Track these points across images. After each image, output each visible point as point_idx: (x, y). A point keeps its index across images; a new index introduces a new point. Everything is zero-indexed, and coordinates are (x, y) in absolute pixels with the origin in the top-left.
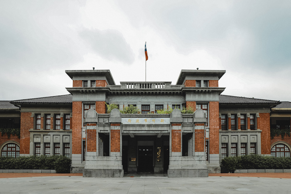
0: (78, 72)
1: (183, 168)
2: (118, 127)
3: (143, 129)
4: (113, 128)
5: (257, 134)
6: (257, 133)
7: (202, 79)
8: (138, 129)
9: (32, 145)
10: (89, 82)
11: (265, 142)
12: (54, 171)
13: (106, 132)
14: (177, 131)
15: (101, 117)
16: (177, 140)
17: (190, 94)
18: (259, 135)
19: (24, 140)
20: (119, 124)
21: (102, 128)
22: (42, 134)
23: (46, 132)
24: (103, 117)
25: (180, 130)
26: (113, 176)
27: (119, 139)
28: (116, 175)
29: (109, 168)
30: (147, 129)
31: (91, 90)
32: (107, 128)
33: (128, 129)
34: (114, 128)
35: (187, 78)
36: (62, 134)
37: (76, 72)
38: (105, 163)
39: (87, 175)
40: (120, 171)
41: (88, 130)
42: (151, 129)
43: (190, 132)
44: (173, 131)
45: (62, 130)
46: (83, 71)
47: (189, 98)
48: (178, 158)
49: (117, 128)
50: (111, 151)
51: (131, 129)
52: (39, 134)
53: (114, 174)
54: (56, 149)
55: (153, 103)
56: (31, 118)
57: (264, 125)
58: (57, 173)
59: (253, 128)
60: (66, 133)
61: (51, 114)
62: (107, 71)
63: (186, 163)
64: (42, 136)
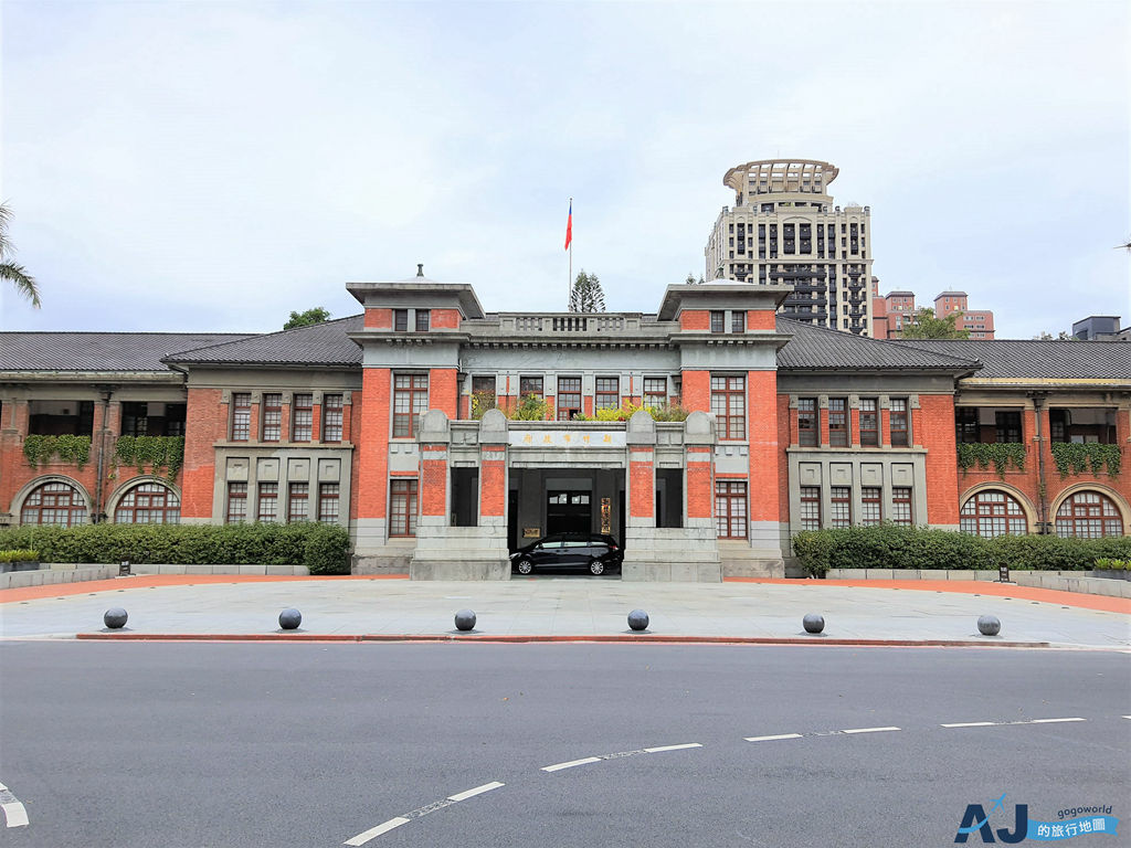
0: (381, 287)
1: (659, 558)
2: (498, 454)
3: (561, 457)
4: (488, 456)
5: (913, 459)
6: (913, 456)
7: (728, 308)
8: (548, 457)
9: (220, 489)
10: (411, 316)
11: (941, 486)
12: (304, 569)
13: (469, 465)
14: (643, 464)
15: (459, 429)
16: (642, 486)
17: (694, 350)
18: (920, 462)
19: (195, 473)
20: (504, 446)
21: (459, 457)
22: (253, 456)
23: (266, 450)
24: (464, 429)
25: (650, 463)
26: (486, 575)
27: (503, 483)
28: (493, 574)
29: (477, 557)
30: (569, 457)
31: (419, 338)
32: (473, 457)
33: (524, 457)
34: (491, 456)
35: (684, 306)
36: (315, 455)
37: (377, 287)
38: (466, 544)
39: (421, 574)
40: (503, 562)
41: (427, 462)
42: (581, 458)
43: (676, 466)
44: (633, 464)
45: (316, 443)
46: (397, 287)
47: (691, 361)
48: (645, 531)
49: (499, 456)
50: (482, 513)
51: (532, 457)
52: (242, 454)
53: (487, 572)
54: (293, 501)
55: (591, 372)
56: (219, 406)
57: (937, 431)
58: (312, 574)
59: (901, 440)
60: (330, 451)
61: (284, 395)
62: (462, 288)
63: (665, 546)
64: (253, 460)
